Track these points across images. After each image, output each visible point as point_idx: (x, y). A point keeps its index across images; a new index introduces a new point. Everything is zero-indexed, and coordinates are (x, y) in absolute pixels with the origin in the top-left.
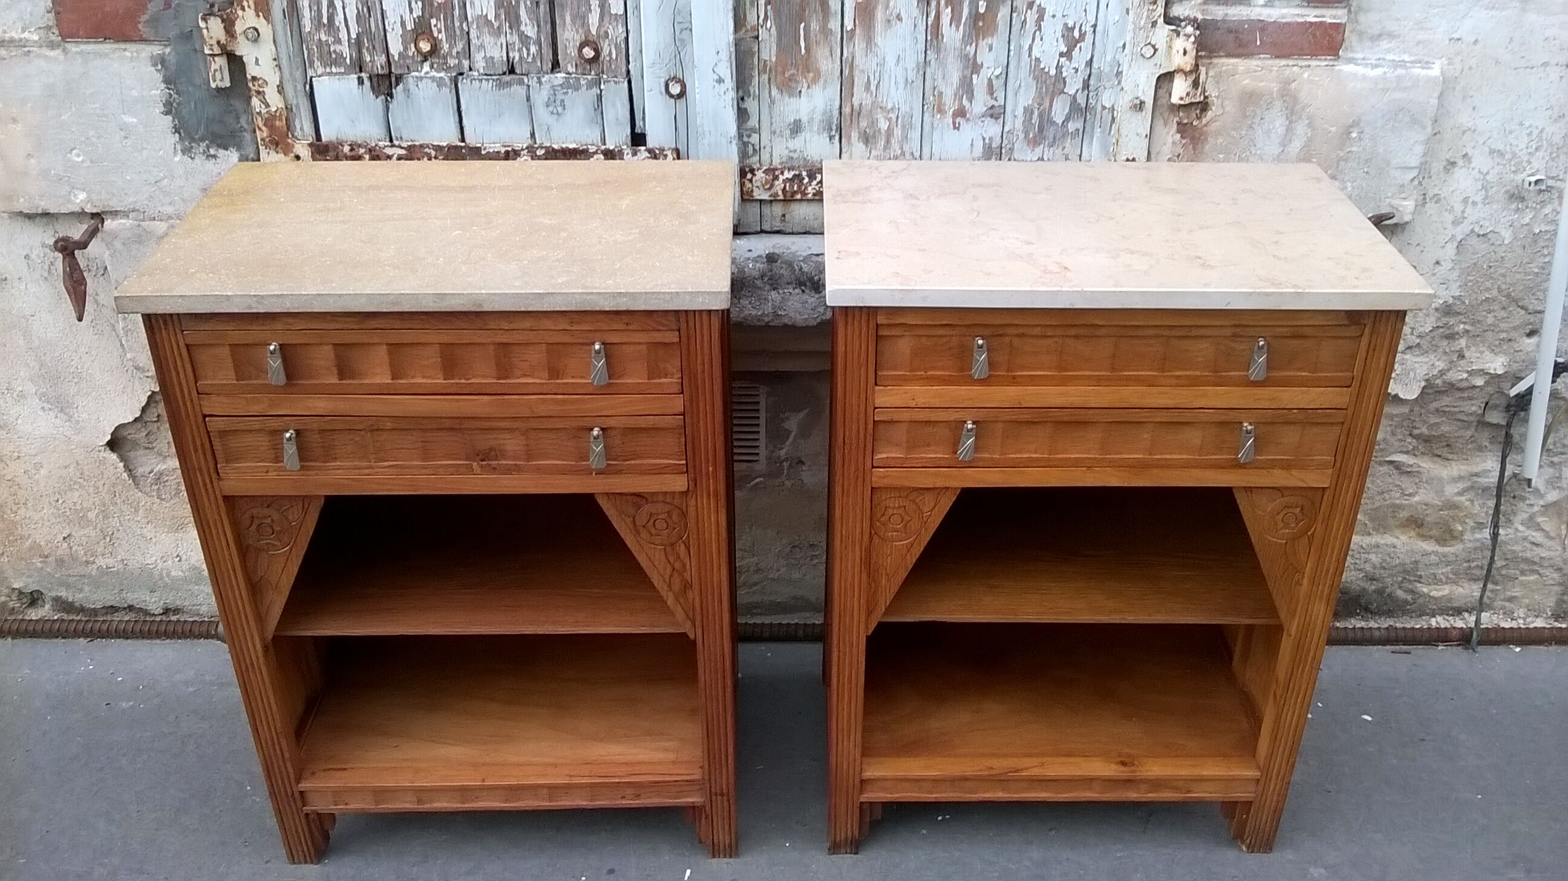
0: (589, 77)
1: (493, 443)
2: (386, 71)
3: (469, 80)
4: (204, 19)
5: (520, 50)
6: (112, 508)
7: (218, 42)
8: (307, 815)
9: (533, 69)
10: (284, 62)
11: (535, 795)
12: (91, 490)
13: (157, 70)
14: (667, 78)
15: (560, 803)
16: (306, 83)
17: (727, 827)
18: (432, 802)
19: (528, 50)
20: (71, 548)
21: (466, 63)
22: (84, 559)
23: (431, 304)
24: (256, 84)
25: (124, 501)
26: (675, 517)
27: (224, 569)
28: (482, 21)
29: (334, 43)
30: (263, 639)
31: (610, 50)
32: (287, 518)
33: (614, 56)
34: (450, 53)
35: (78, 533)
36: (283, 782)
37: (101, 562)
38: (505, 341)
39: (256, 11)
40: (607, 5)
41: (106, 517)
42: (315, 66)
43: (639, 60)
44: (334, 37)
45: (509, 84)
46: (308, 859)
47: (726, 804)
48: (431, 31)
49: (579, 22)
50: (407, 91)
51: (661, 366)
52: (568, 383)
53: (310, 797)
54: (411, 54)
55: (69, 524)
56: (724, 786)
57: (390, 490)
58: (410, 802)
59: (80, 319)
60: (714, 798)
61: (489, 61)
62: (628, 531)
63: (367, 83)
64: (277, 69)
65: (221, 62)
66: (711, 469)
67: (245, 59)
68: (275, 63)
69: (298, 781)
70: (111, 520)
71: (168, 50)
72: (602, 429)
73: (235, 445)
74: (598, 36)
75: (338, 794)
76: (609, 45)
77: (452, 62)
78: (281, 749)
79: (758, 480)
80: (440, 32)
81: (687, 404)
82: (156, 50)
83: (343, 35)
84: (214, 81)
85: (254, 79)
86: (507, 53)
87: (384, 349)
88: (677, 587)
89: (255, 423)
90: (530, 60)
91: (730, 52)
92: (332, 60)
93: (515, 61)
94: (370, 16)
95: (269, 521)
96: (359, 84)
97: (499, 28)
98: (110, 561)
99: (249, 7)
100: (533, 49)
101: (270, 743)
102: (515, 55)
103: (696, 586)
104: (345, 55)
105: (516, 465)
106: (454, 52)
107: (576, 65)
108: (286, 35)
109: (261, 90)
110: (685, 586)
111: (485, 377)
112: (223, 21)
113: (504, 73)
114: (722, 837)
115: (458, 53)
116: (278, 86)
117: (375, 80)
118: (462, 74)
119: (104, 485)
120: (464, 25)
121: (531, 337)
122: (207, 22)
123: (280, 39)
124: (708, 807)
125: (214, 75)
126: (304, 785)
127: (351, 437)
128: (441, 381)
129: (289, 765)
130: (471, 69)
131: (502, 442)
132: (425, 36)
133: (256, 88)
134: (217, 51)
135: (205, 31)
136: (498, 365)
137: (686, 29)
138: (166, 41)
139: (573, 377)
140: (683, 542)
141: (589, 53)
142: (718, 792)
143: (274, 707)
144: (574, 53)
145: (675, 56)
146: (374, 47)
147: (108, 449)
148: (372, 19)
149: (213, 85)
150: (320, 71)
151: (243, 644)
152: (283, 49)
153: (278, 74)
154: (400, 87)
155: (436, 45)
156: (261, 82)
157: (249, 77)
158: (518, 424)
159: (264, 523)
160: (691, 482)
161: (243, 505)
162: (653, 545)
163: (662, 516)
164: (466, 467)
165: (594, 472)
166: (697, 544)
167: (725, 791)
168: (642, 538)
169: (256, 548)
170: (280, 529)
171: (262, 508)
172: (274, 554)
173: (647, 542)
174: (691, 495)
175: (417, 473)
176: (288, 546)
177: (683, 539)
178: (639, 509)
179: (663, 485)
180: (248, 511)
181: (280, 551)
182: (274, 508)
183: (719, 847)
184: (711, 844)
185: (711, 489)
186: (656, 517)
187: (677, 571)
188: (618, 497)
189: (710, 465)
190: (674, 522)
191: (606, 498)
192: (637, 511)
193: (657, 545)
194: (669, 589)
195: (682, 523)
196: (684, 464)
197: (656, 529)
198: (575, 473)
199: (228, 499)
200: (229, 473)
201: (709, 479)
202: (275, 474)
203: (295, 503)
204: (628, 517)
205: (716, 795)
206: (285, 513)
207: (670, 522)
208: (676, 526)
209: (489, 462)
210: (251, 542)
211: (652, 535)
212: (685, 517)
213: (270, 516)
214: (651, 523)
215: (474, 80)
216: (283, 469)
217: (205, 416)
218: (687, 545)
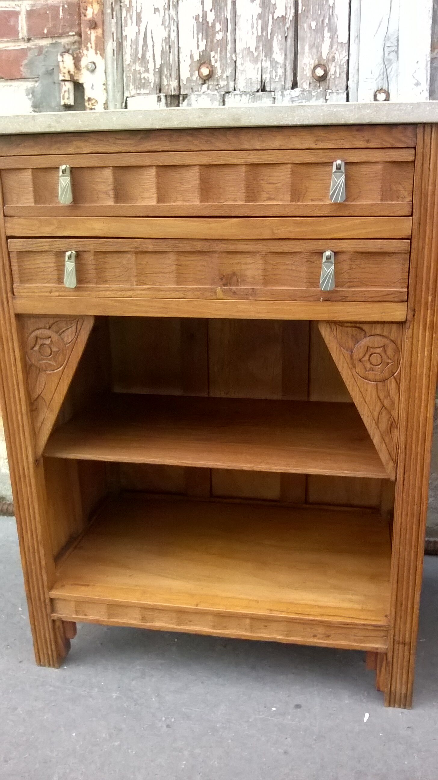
0: (319, 90)
1: (236, 268)
2: (177, 93)
3: (233, 95)
4: (62, 55)
5: (271, 72)
7: (69, 72)
8: (54, 621)
9: (279, 87)
10: (110, 88)
11: (239, 625)
13: (29, 99)
14: (376, 90)
15: (259, 635)
16: (123, 102)
17: (405, 677)
18: (153, 620)
19: (276, 72)
21: (232, 84)
23: (197, 119)
24: (90, 103)
26: (390, 352)
27: (10, 385)
28: (246, 52)
29: (144, 72)
30: (35, 453)
31: (335, 71)
32: (62, 339)
33: (338, 75)
34: (221, 77)
36: (38, 588)
38: (256, 161)
39: (96, 50)
40: (336, 36)
42: (130, 89)
43: (356, 77)
44: (145, 68)
45: (260, 98)
46: (51, 663)
47: (406, 653)
48: (210, 61)
49: (314, 50)
50: (190, 105)
51: (394, 188)
52: (306, 205)
53: (59, 605)
54: (194, 78)
56: (407, 636)
57: (146, 312)
58: (135, 619)
60: (396, 646)
61: (249, 81)
62: (346, 364)
63: (163, 100)
64: (105, 91)
65: (69, 86)
67: (85, 86)
68: (104, 87)
69: (50, 588)
71: (37, 84)
72: (336, 253)
73: (29, 267)
74: (328, 60)
75: (80, 604)
76: (335, 67)
77: (222, 83)
78: (39, 557)
80: (216, 62)
81: (416, 227)
82: (29, 84)
83: (151, 66)
84: (64, 99)
85: (89, 99)
86: (262, 75)
87: (152, 173)
88: (383, 426)
89: (45, 244)
90: (277, 79)
91: (427, 62)
92: (141, 84)
93: (266, 81)
94: (170, 52)
95: (48, 342)
96: (158, 101)
97: (257, 57)
99: (91, 47)
100: (280, 71)
101: (31, 551)
102: (266, 77)
103: (402, 423)
104: (150, 81)
105: (253, 289)
106: (225, 77)
107: (310, 83)
108: (113, 67)
109: (93, 107)
110: (392, 424)
111: (235, 200)
112: (74, 58)
113: (258, 91)
114: (399, 687)
115: (227, 77)
116: (104, 104)
117: (169, 99)
118: (229, 92)
120: (234, 56)
121: (279, 157)
122: (63, 57)
123: (109, 71)
124: (390, 655)
125: (64, 95)
126: (54, 594)
127: (119, 260)
128: (197, 203)
129: (44, 571)
130: (235, 90)
131: (243, 267)
132: (206, 65)
133: (90, 106)
134: (68, 78)
135: (61, 64)
136: (247, 187)
137: (393, 51)
138: (36, 78)
139: (312, 200)
140: (396, 379)
141: (320, 72)
142: (401, 641)
143: (37, 517)
144: (308, 72)
145: (383, 72)
146: (171, 75)
148: (171, 55)
149: (62, 103)
150: (133, 92)
151: (19, 455)
152: (110, 78)
153: (105, 94)
154: (185, 102)
155: (213, 71)
156: (93, 101)
157: (86, 98)
158: (261, 247)
159: (46, 344)
160: (409, 311)
161: (30, 324)
162: (366, 381)
163: (378, 350)
164: (211, 292)
165: (322, 299)
166: (408, 378)
167: (407, 640)
168: (357, 373)
169: (36, 367)
170: (57, 350)
171: (44, 328)
172: (50, 374)
173: (361, 377)
174: (408, 324)
175: (169, 296)
176: (61, 366)
177: (395, 375)
178: (357, 341)
179: (383, 314)
180: (34, 331)
181: (55, 371)
182: (55, 328)
183: (395, 696)
184: (389, 693)
185: (428, 320)
186: (372, 351)
187: (385, 408)
188: (339, 328)
189: (430, 294)
190: (388, 356)
191: (328, 329)
192: (355, 344)
193: (370, 381)
194: (377, 427)
195: (396, 358)
196: (405, 292)
197: (371, 363)
198: (305, 299)
199: (19, 317)
200: (21, 293)
201: (427, 310)
202: (57, 294)
203: (71, 324)
204: (347, 350)
205: (399, 643)
206: (62, 335)
207: (384, 357)
208: (390, 361)
209: (231, 287)
210: (33, 362)
211: (366, 370)
212: (399, 352)
213: (50, 337)
214: (366, 358)
215: (236, 96)
216: (63, 289)
217: (8, 238)
218: (398, 381)
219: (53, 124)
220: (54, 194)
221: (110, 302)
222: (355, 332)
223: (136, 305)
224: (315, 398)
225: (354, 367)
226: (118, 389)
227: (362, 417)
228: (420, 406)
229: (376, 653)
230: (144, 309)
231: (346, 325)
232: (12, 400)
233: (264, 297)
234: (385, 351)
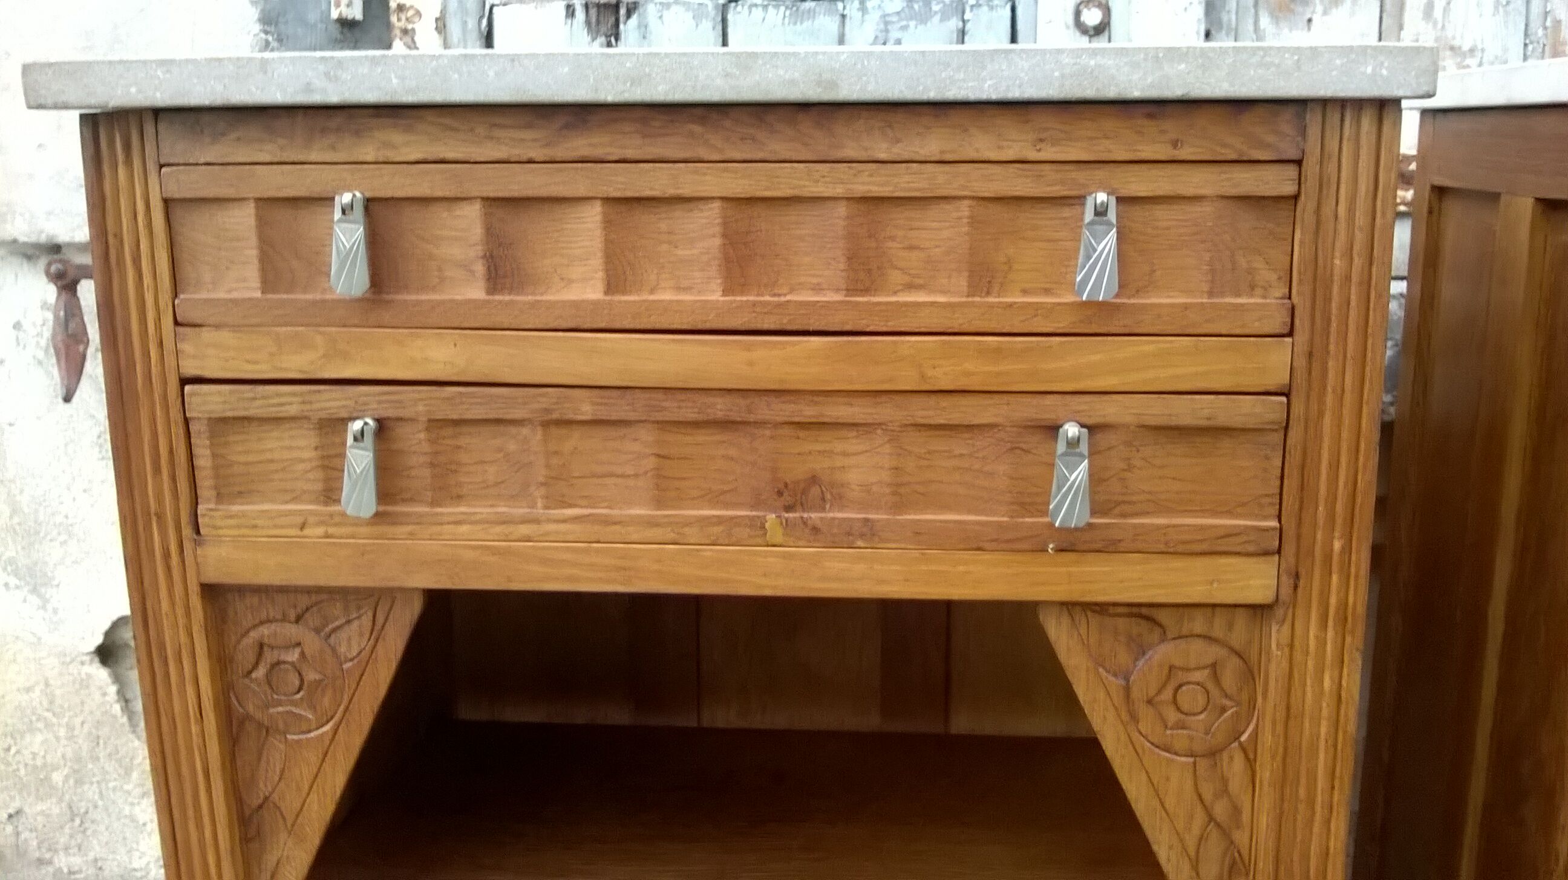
1: (819, 465)
3: (746, 7)
6: (90, 766)
12: (62, 732)
13: (252, 2)
16: (482, 17)
20: (18, 834)
22: (37, 854)
23: (719, 82)
24: (403, 16)
25: (110, 755)
26: (1230, 680)
27: (185, 770)
32: (334, 650)
35: (34, 809)
37: (62, 861)
38: (877, 190)
41: (79, 782)
50: (643, 27)
51: (1242, 262)
52: (1011, 305)
55: (20, 792)
57: (571, 579)
59: (67, 399)
62: (1112, 713)
63: (580, 14)
66: (1337, 545)
70: (86, 787)
72: (1092, 429)
73: (242, 458)
81: (1301, 363)
84: (337, 6)
85: (401, 8)
87: (593, 215)
88: (1211, 868)
89: (290, 400)
95: (293, 656)
96: (567, 16)
98: (76, 861)
103: (1263, 866)
105: (867, 520)
109: (410, 27)
110: (1233, 864)
111: (817, 289)
116: (437, 20)
117: (593, 12)
119: (83, 723)
121: (941, 180)
125: (338, 1)
127: (497, 442)
128: (716, 296)
131: (839, 462)
133: (402, 24)
136: (852, 258)
139: (1025, 292)
140: (1242, 748)
147: (97, 659)
149: (335, 15)
154: (634, 20)
156: (410, 13)
157: (393, 5)
158: (887, 412)
159: (284, 662)
160: (1284, 578)
161: (242, 611)
162: (1167, 755)
163: (1198, 676)
164: (751, 526)
165: (1051, 546)
166: (1281, 750)
168: (1141, 733)
169: (260, 725)
170: (318, 677)
171: (284, 619)
172: (298, 742)
173: (1152, 744)
174: (1279, 612)
175: (635, 537)
176: (328, 722)
177: (1243, 738)
178: (1141, 650)
179: (1215, 585)
180: (255, 627)
181: (312, 735)
182: (312, 619)
185: (1333, 600)
186: (1181, 677)
187: (1218, 825)
188: (1094, 620)
189: (1337, 534)
190: (1222, 689)
191: (1065, 620)
192: (1137, 659)
193: (1176, 754)
194: (1194, 874)
195: (1245, 696)
196: (1273, 529)
197: (1178, 709)
198: (1004, 546)
199: (212, 592)
200: (220, 528)
201: (1330, 574)
202: (320, 531)
203: (359, 608)
204: (1115, 675)
206: (333, 636)
207: (1215, 692)
208: (1228, 703)
209: (805, 515)
210: (251, 708)
211: (1166, 727)
212: (1254, 679)
213: (299, 644)
214: (1167, 694)
215: (754, 9)
216: (337, 519)
217: (184, 381)
218: (1251, 756)
219: (319, 83)
220: (319, 268)
221: (470, 555)
222: (1139, 627)
223: (544, 562)
224: (962, 723)
225: (1134, 718)
226: (469, 712)
227: (1155, 848)
228: (1311, 821)
230: (568, 571)
231: (1111, 610)
232: (191, 813)
233: (895, 541)
234: (1216, 677)
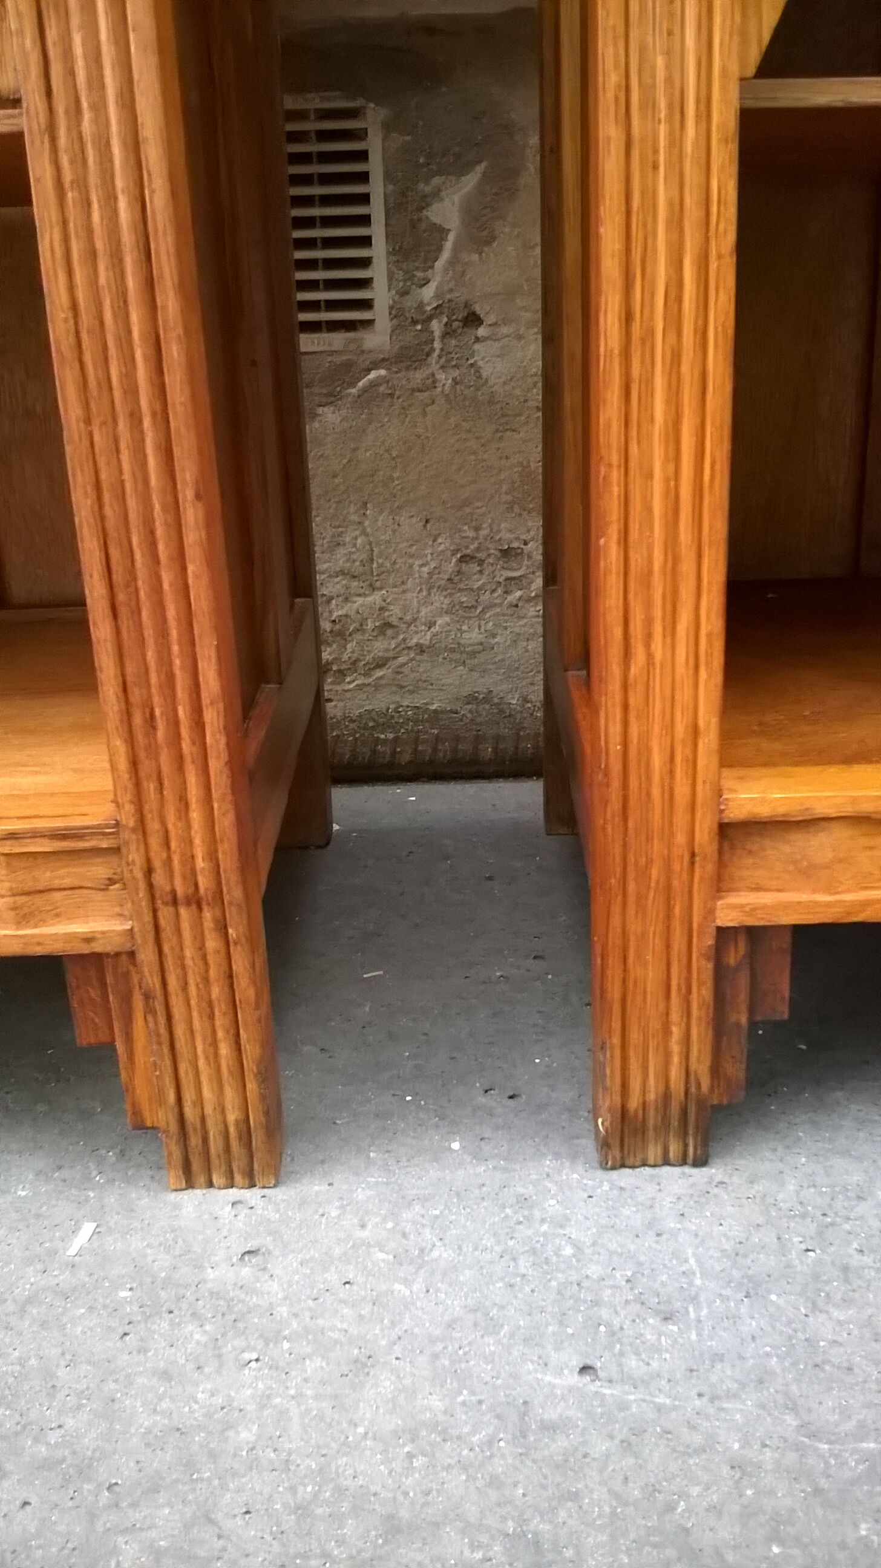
17: (225, 1050)
47: (212, 943)
56: (200, 862)
60: (165, 914)
79: (373, 375)
114: (214, 1096)
124: (147, 956)
142: (181, 889)
167: (204, 883)
183: (205, 1140)
184: (174, 1127)
205: (175, 902)
229: (97, 959)
